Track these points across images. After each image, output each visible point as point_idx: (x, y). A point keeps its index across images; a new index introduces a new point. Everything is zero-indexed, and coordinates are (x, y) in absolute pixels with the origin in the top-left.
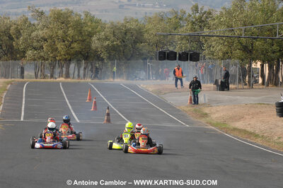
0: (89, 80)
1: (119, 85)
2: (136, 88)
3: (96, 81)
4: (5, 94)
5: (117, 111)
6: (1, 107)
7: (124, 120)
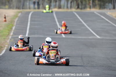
0: (73, 10)
1: (93, 13)
2: (104, 15)
3: (79, 10)
4: (17, 19)
5: (91, 30)
6: (14, 28)
7: (94, 35)
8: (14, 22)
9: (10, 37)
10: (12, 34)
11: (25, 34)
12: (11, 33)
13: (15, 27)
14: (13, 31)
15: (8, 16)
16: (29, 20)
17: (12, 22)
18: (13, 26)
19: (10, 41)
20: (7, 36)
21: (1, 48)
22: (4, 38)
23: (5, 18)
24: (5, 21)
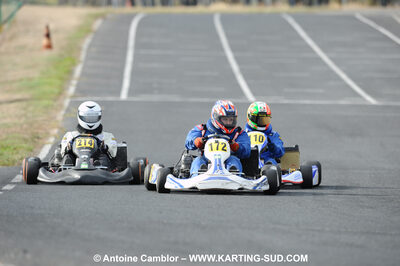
4: (88, 41)
5: (344, 76)
6: (78, 70)
7: (356, 95)
8: (80, 49)
9: (67, 102)
10: (71, 90)
11: (118, 92)
12: (68, 89)
13: (84, 68)
14: (74, 82)
15: (56, 31)
16: (131, 42)
17: (72, 49)
18: (74, 64)
19: (64, 115)
20: (55, 100)
21: (36, 140)
22: (46, 107)
23: (48, 36)
24: (49, 47)
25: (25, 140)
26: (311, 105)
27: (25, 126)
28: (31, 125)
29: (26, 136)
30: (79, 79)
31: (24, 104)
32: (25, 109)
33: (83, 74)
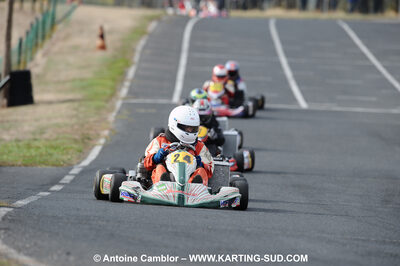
0: (340, 15)
4: (142, 42)
5: (397, 85)
6: (131, 72)
8: (134, 50)
9: (119, 104)
10: (124, 92)
11: (170, 95)
12: (120, 90)
13: (137, 70)
14: (127, 84)
15: (112, 32)
16: (186, 45)
17: (124, 52)
18: (128, 65)
19: (116, 117)
20: (107, 101)
21: (86, 141)
22: (98, 109)
23: (102, 36)
24: (103, 47)
25: (76, 141)
26: (363, 113)
27: (76, 127)
28: (82, 125)
29: (77, 137)
30: (132, 81)
31: (76, 105)
32: (76, 109)
33: (136, 75)
